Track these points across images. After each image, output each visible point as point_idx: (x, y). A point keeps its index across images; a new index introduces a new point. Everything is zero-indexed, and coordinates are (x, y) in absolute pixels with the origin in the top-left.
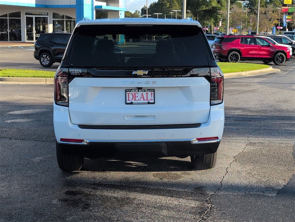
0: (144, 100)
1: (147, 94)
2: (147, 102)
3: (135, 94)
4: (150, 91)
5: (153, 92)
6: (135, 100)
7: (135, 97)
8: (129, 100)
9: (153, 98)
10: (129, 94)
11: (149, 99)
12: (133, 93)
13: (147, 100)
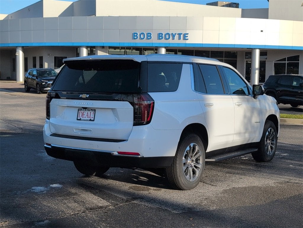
0: (88, 117)
1: (91, 112)
2: (89, 119)
3: (83, 112)
4: (92, 111)
5: (94, 112)
6: (83, 117)
7: (83, 115)
8: (79, 117)
9: (93, 117)
10: (80, 112)
11: (91, 117)
12: (82, 111)
13: (90, 117)
